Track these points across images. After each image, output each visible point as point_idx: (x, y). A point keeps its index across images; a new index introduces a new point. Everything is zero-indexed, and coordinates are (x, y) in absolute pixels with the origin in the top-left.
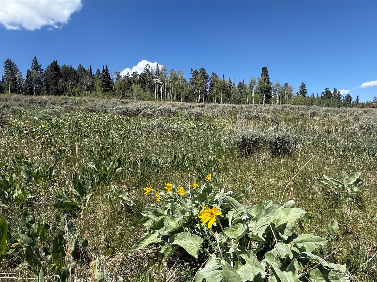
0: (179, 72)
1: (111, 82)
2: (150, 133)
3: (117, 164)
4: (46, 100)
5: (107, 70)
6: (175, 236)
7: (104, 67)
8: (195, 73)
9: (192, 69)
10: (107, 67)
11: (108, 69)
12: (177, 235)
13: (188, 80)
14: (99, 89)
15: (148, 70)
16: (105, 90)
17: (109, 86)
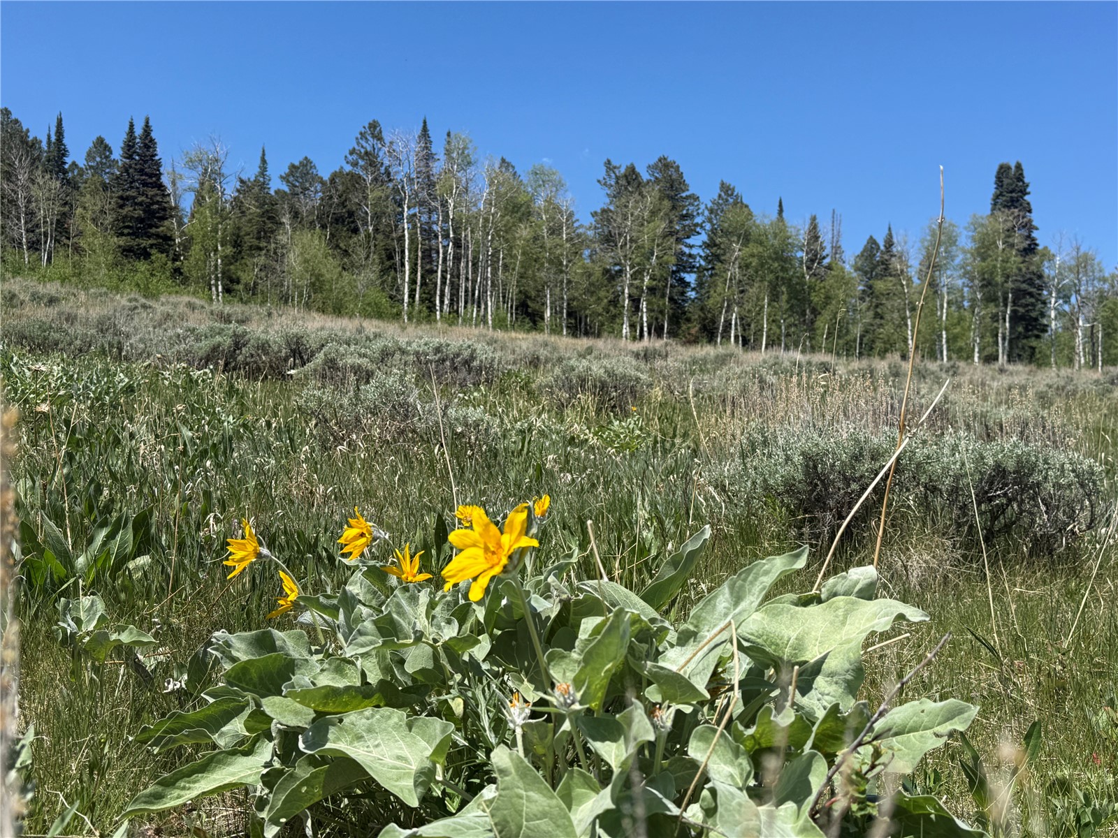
0: (541, 177)
1: (164, 209)
2: (338, 440)
5: (149, 142)
6: (334, 725)
7: (132, 126)
8: (623, 182)
9: (609, 162)
10: (147, 130)
12: (341, 721)
13: (585, 221)
14: (99, 244)
15: (371, 159)
16: (127, 251)
17: (151, 226)
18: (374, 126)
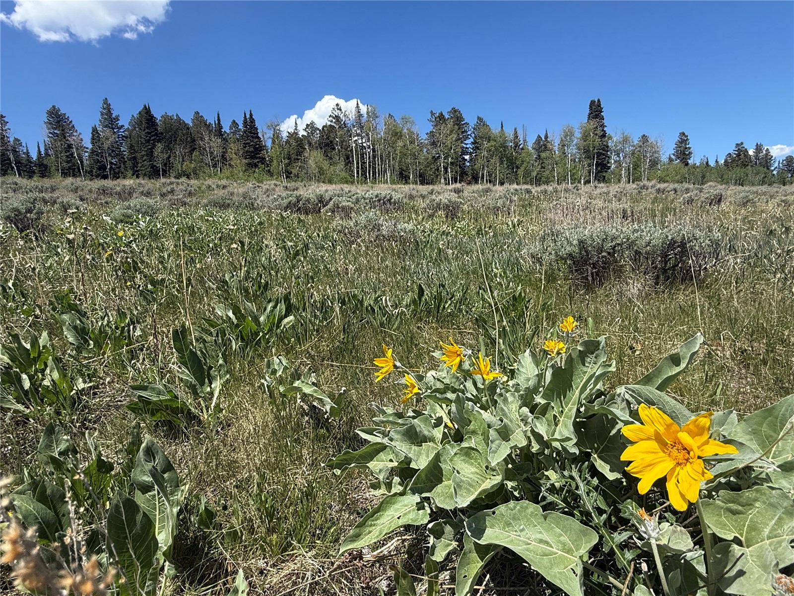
0: (405, 120)
1: (261, 147)
2: (352, 243)
3: (282, 307)
4: (130, 188)
5: (252, 121)
6: (489, 515)
7: (245, 114)
8: (438, 119)
9: (432, 111)
10: (251, 115)
11: (253, 119)
12: (494, 513)
13: (424, 138)
14: (239, 163)
15: (337, 119)
16: (249, 164)
17: (257, 154)
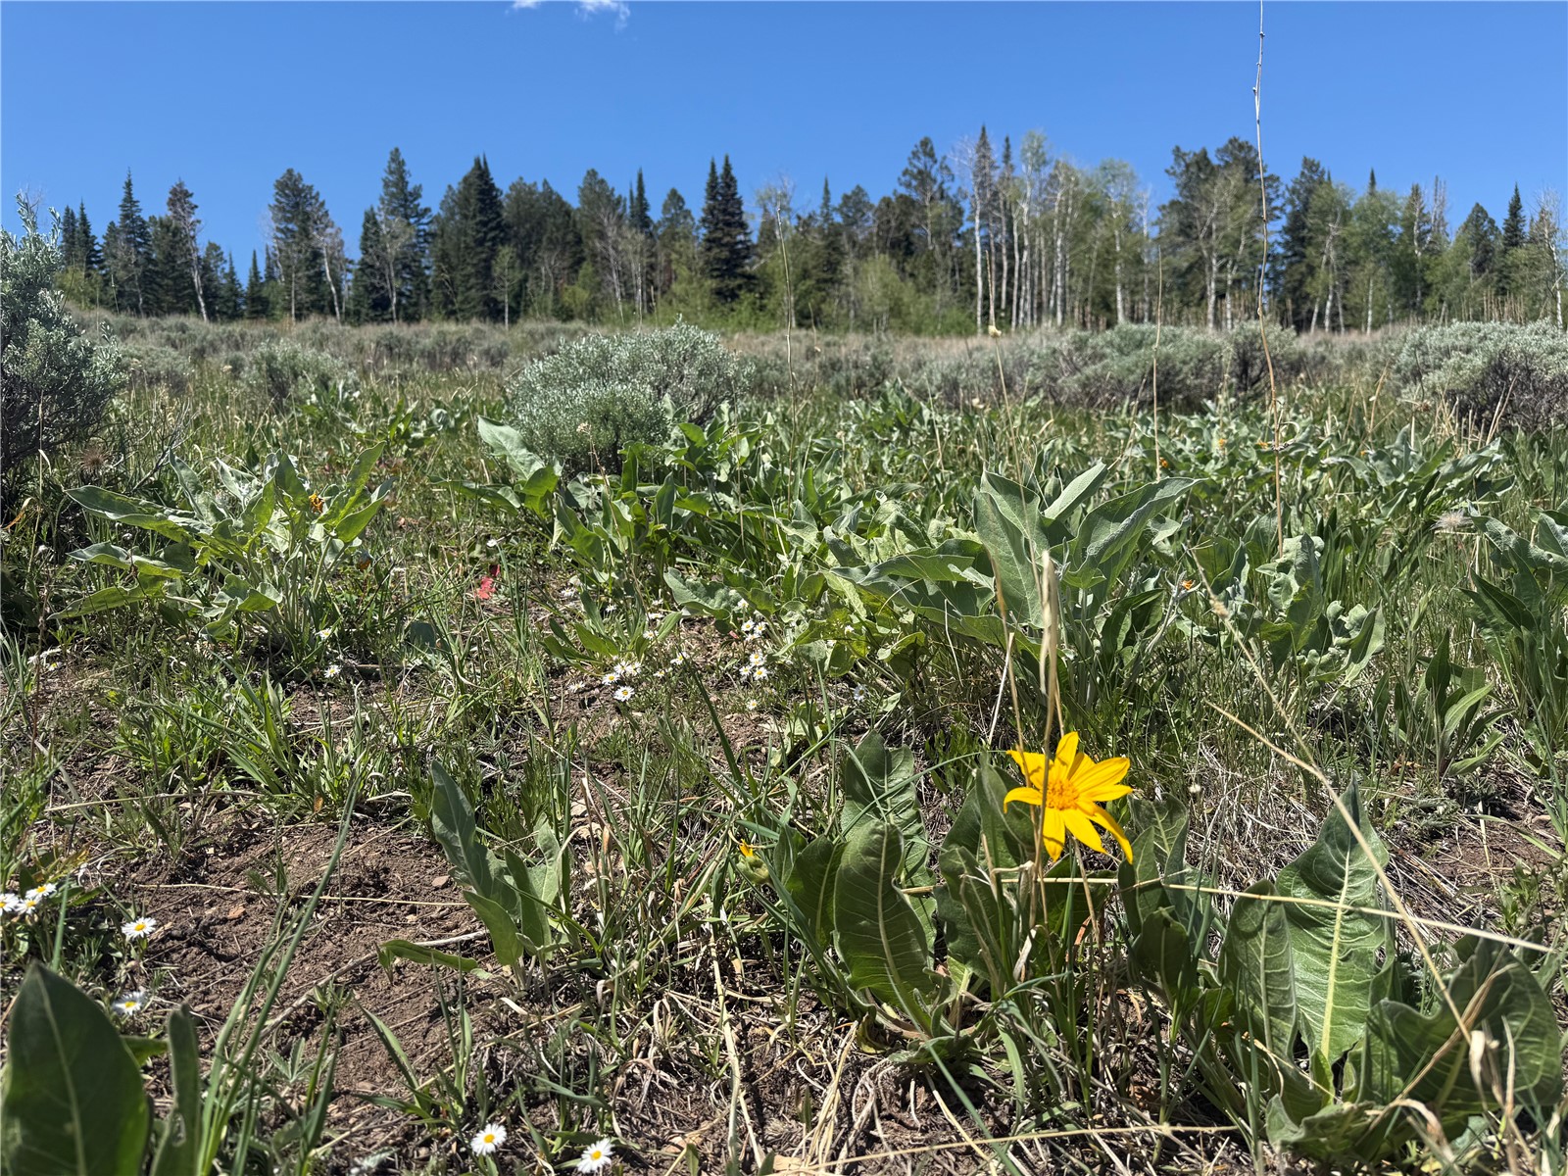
0: (1112, 173)
1: (748, 248)
4: (459, 340)
5: (729, 181)
7: (713, 166)
8: (1193, 169)
9: (1178, 149)
10: (727, 168)
11: (732, 179)
13: (1149, 223)
15: (923, 177)
16: (719, 293)
17: (736, 266)
18: (925, 143)
